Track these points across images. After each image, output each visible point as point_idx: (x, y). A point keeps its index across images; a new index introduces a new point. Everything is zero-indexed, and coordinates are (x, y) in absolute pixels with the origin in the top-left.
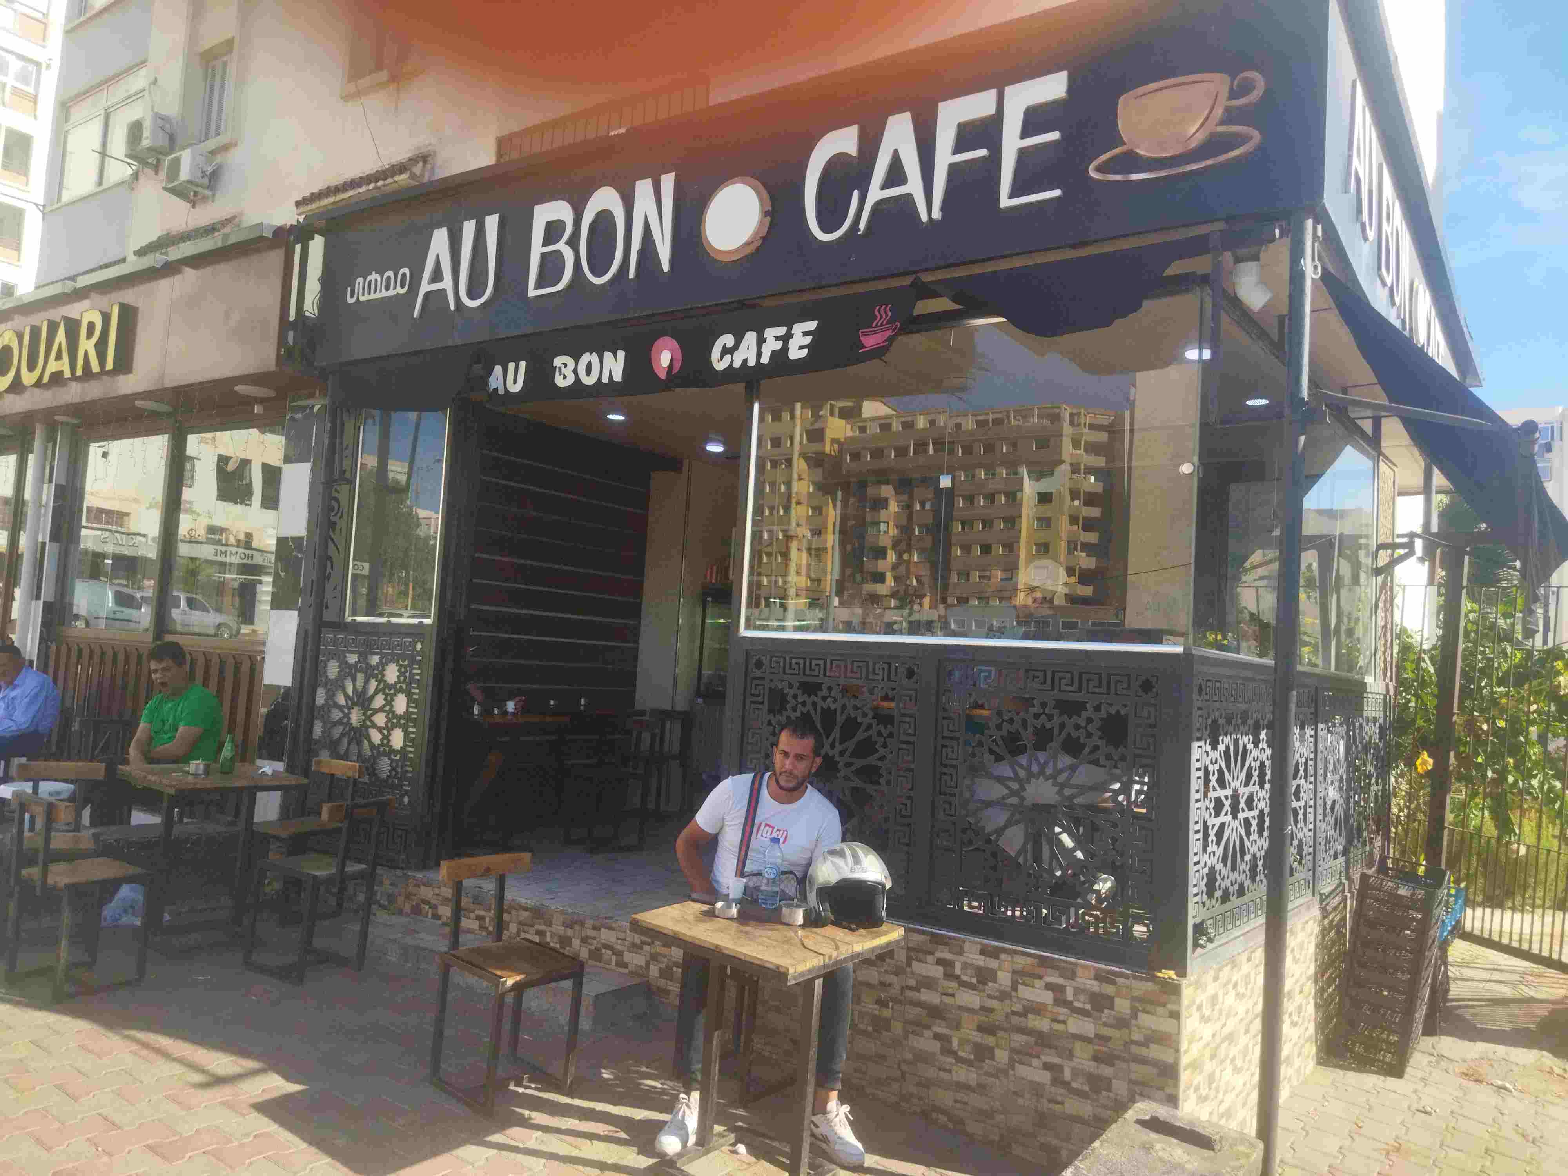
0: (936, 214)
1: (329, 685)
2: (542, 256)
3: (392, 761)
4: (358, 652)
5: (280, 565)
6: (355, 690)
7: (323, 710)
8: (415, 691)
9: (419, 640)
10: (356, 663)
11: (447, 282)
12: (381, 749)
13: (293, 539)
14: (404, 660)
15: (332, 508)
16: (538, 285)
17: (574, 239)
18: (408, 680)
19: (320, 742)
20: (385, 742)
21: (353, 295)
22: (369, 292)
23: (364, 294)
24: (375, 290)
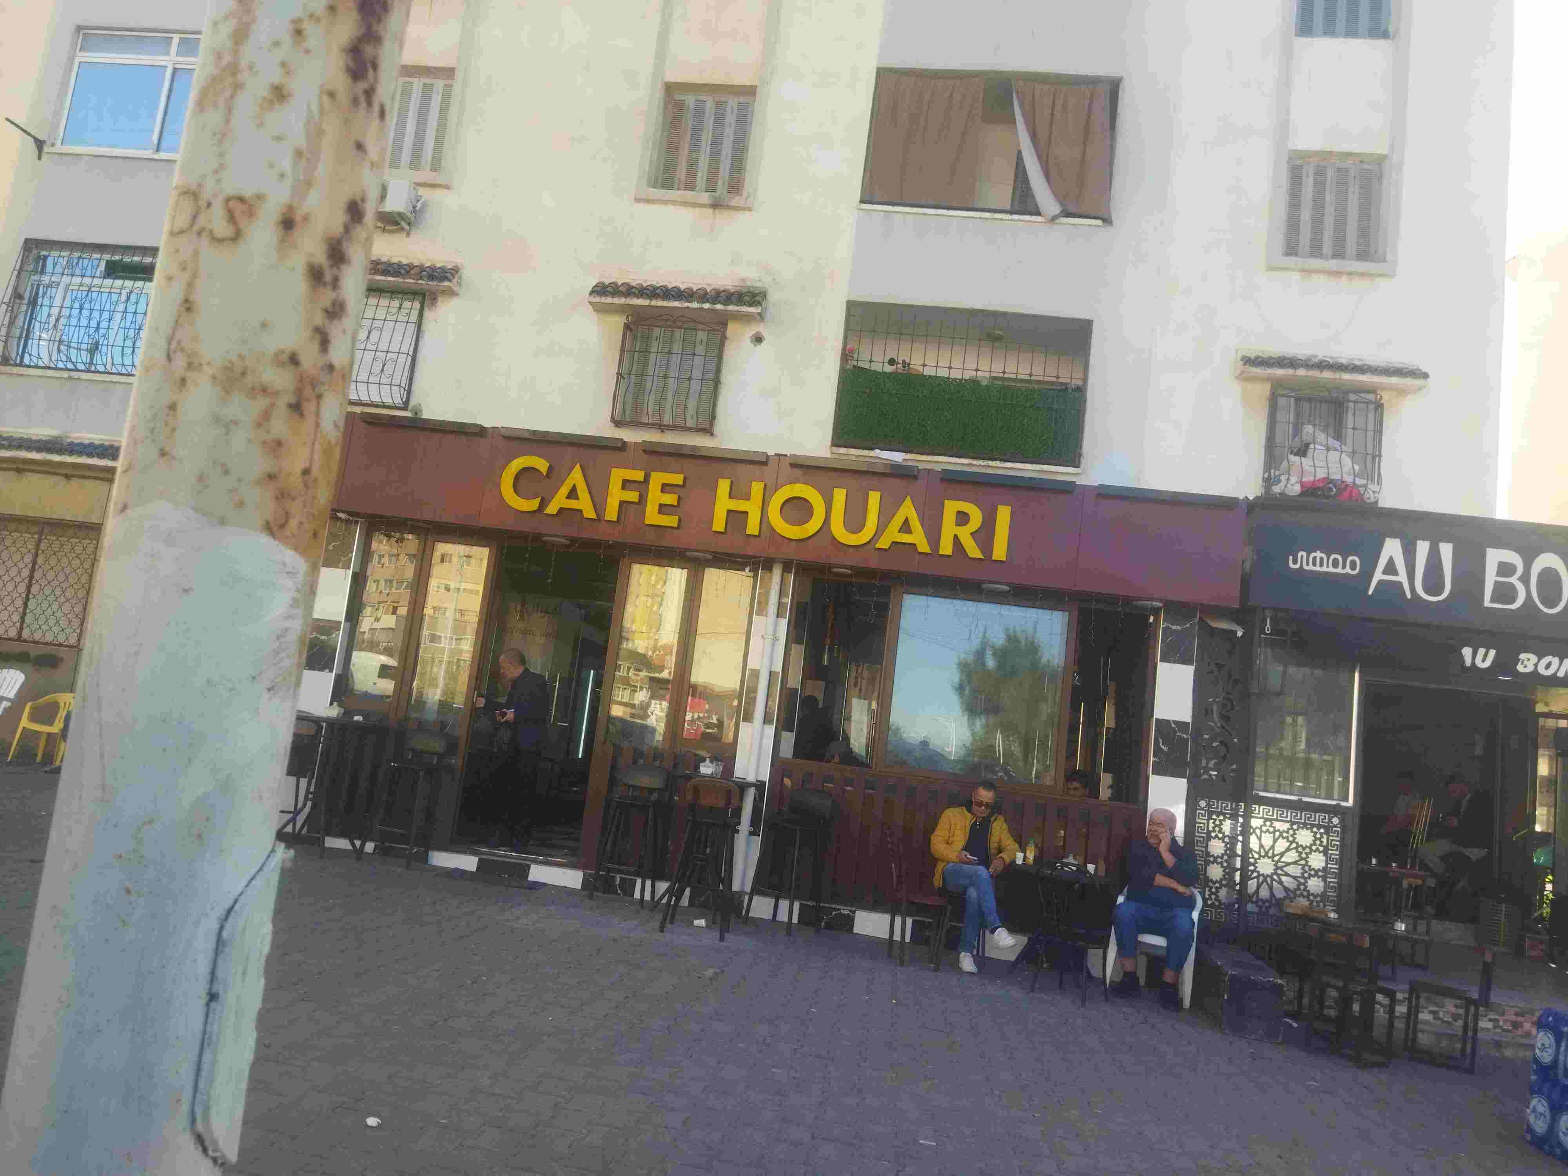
1: (1227, 840)
2: (1496, 583)
3: (1312, 901)
4: (1262, 818)
5: (1161, 740)
6: (1261, 846)
7: (1222, 858)
8: (1335, 853)
9: (1335, 816)
10: (1261, 826)
11: (1402, 577)
12: (1298, 892)
13: (1175, 722)
14: (1319, 829)
15: (1224, 706)
16: (1493, 601)
17: (1525, 579)
18: (1325, 843)
19: (1220, 882)
20: (1302, 887)
21: (1295, 562)
22: (1314, 564)
23: (1308, 564)
24: (1321, 565)
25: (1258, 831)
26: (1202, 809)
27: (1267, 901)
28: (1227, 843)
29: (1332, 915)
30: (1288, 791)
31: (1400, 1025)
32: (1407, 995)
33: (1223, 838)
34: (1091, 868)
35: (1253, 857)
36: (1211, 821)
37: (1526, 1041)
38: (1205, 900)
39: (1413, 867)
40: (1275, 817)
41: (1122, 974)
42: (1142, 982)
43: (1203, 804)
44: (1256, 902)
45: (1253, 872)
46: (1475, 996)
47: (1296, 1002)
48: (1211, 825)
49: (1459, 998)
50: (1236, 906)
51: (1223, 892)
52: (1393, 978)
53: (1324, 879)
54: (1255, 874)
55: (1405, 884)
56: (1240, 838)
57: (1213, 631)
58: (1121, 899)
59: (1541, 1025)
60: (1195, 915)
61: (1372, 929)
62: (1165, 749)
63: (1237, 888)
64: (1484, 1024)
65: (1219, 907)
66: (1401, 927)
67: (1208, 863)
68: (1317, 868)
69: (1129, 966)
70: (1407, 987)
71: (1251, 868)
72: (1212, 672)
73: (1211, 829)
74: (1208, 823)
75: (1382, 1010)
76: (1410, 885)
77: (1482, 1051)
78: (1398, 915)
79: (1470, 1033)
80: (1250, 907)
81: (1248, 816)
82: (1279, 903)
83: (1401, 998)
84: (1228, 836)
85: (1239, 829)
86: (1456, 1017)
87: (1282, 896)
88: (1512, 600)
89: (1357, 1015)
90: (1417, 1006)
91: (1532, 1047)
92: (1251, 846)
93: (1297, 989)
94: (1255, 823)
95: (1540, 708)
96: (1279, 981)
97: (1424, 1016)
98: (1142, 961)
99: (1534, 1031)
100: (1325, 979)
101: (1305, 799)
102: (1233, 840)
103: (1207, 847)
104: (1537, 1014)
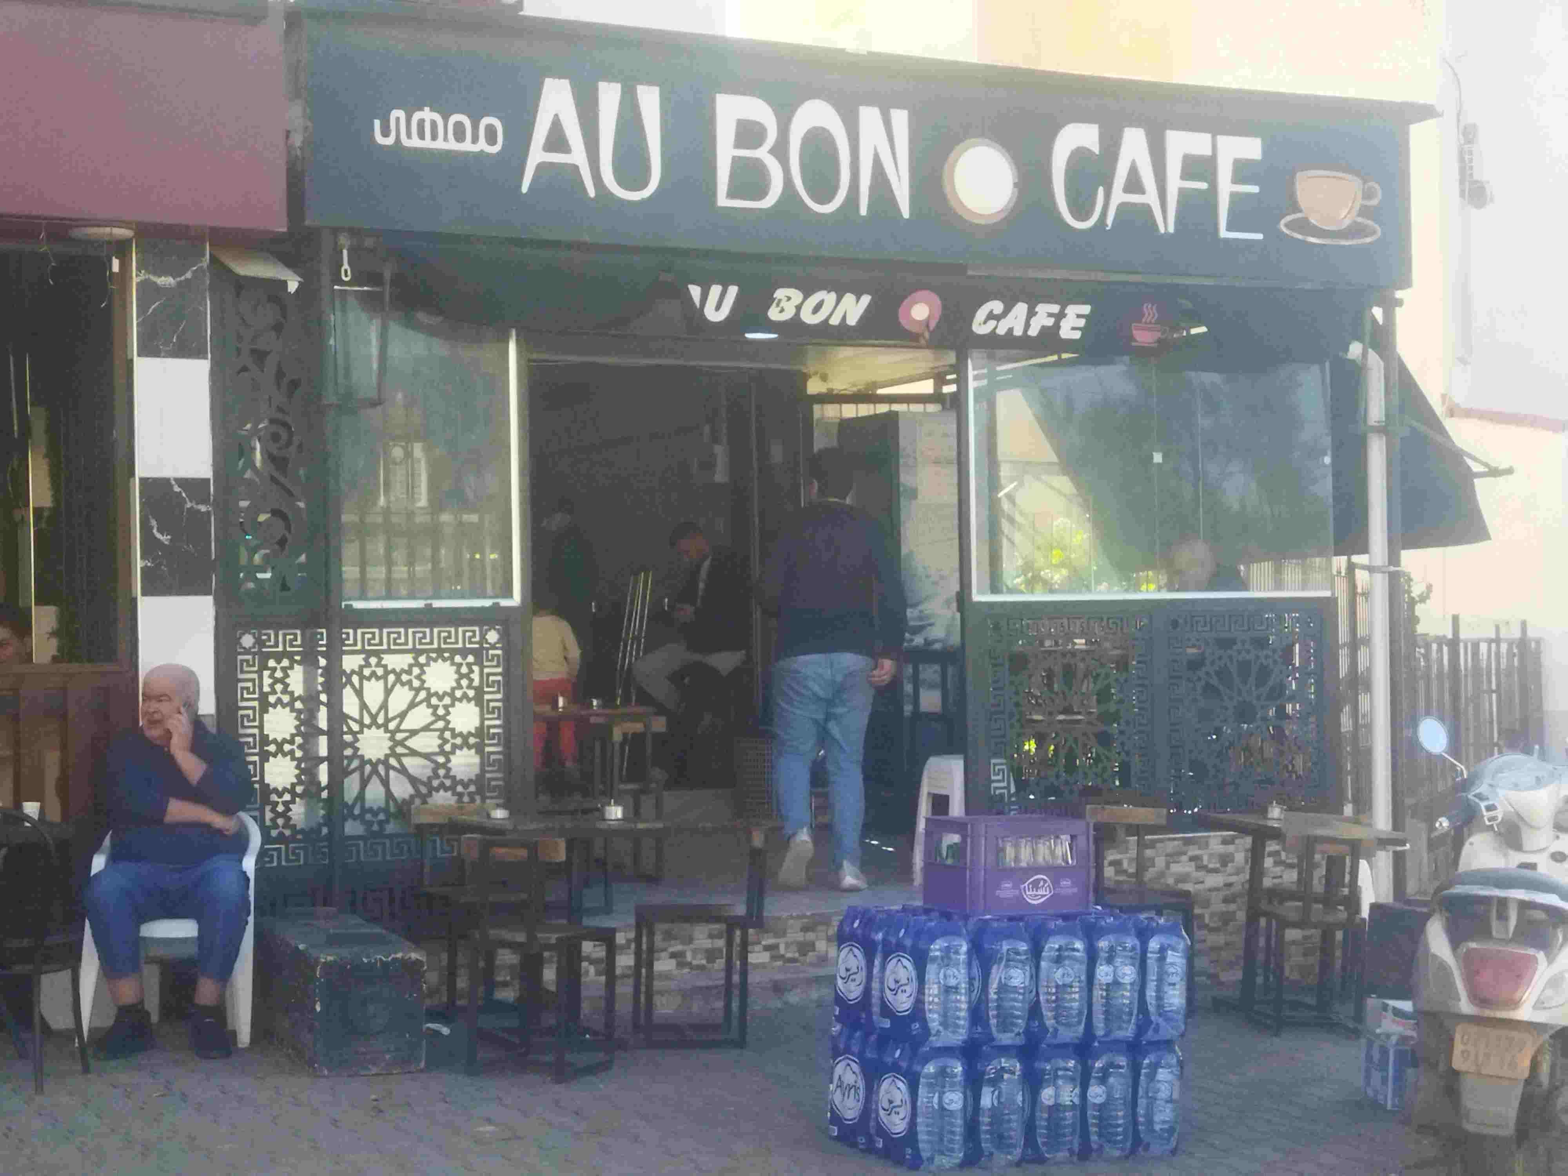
0: (1171, 229)
1: (298, 705)
2: (735, 160)
3: (460, 795)
4: (362, 651)
5: (154, 523)
6: (363, 706)
7: (292, 742)
8: (494, 697)
9: (492, 627)
10: (361, 667)
11: (578, 156)
12: (435, 783)
13: (181, 482)
14: (464, 657)
15: (275, 437)
16: (731, 195)
17: (780, 151)
18: (476, 683)
19: (292, 791)
20: (442, 772)
21: (386, 133)
22: (422, 136)
23: (409, 135)
24: (434, 137)
25: (355, 679)
26: (247, 651)
27: (380, 810)
28: (299, 712)
29: (500, 814)
30: (404, 592)
31: (625, 989)
32: (632, 935)
33: (291, 704)
34: (31, 808)
35: (351, 731)
36: (266, 673)
37: (822, 972)
38: (265, 832)
39: (626, 700)
40: (385, 647)
41: (113, 1012)
42: (155, 1018)
43: (247, 641)
44: (361, 817)
45: (350, 759)
46: (740, 910)
47: (444, 988)
48: (267, 681)
49: (717, 919)
50: (325, 831)
51: (298, 811)
52: (607, 909)
53: (479, 749)
54: (355, 764)
55: (617, 735)
56: (323, 698)
57: (242, 285)
58: (98, 863)
59: (842, 939)
60: (249, 864)
61: (568, 825)
62: (165, 539)
63: (325, 794)
64: (758, 957)
65: (293, 838)
66: (615, 812)
67: (265, 756)
68: (465, 732)
69: (128, 991)
70: (632, 920)
71: (348, 752)
72: (245, 369)
73: (266, 689)
74: (261, 678)
75: (592, 970)
76: (625, 735)
77: (756, 1004)
78: (610, 794)
79: (736, 978)
80: (352, 828)
81: (335, 653)
82: (402, 810)
83: (624, 942)
84: (299, 698)
85: (321, 680)
86: (711, 955)
87: (406, 796)
88: (761, 192)
89: (553, 988)
90: (651, 950)
91: (831, 980)
92: (346, 709)
93: (445, 963)
94: (350, 663)
95: (814, 387)
96: (414, 956)
97: (663, 965)
98: (152, 976)
99: (833, 952)
100: (494, 933)
101: (437, 604)
102: (311, 699)
103: (261, 727)
104: (835, 923)
